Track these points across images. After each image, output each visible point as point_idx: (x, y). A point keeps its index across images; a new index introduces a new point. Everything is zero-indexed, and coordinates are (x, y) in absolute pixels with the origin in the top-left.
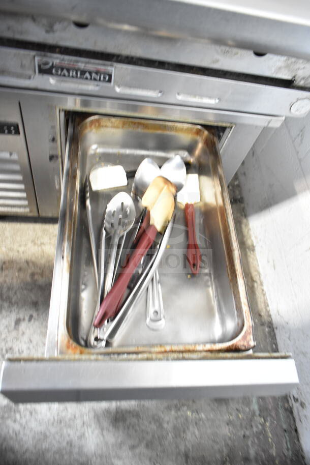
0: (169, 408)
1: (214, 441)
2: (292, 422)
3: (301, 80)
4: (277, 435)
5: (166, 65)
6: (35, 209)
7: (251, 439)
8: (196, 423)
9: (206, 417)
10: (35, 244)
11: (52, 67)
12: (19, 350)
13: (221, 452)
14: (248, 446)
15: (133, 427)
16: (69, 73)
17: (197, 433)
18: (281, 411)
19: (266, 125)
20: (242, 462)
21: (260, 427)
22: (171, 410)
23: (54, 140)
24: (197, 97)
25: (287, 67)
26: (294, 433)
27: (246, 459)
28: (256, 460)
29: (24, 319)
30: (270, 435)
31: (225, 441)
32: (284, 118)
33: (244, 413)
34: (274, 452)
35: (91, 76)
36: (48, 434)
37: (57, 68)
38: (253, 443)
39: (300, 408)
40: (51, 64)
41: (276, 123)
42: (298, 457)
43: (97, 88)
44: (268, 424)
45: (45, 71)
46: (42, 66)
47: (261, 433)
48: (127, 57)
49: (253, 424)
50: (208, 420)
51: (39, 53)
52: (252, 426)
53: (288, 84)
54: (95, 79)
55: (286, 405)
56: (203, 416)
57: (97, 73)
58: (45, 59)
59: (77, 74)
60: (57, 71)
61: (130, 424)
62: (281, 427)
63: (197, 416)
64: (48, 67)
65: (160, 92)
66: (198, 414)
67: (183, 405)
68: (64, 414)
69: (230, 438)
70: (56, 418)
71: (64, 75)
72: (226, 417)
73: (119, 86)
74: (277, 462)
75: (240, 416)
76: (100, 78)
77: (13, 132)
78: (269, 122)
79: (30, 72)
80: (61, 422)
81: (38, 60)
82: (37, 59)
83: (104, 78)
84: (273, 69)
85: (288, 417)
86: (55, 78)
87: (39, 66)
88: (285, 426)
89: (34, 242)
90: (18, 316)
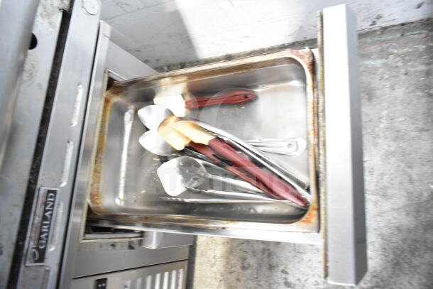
0: (376, 145)
1: (409, 104)
2: (395, 28)
3: (63, 3)
4: (406, 44)
5: (42, 135)
6: (181, 263)
7: (409, 69)
8: (392, 119)
9: (387, 109)
10: (214, 264)
11: (37, 248)
12: (315, 285)
13: (419, 98)
14: (415, 72)
15: (392, 180)
16: (44, 232)
17: (400, 119)
18: (384, 38)
19: (108, 39)
20: (431, 77)
21: (398, 59)
22: (377, 143)
23: (113, 245)
24: (76, 106)
25: (49, 16)
26: (405, 27)
27: (428, 73)
28: (429, 64)
29: (286, 278)
30: (406, 49)
31: (409, 93)
32: (102, 22)
33: (384, 73)
34: (422, 47)
35: (49, 210)
36: (395, 261)
37: (38, 244)
38: (412, 66)
39: (381, 20)
40: (34, 250)
41: (106, 29)
42: (428, 25)
43: (62, 204)
44: (395, 51)
45: (41, 256)
46: (36, 259)
47: (403, 59)
48: (31, 174)
49: (394, 65)
50: (388, 108)
51: (23, 262)
52: (397, 67)
53: (66, 16)
54: (53, 206)
55: (378, 33)
56: (385, 113)
57: (46, 205)
58: (29, 256)
59: (46, 225)
60: (42, 244)
61: (389, 182)
62: (398, 39)
63: (384, 118)
64: (37, 253)
65: (69, 142)
66: (383, 117)
67: (373, 131)
68: (377, 245)
69: (407, 88)
70: (381, 253)
71: (47, 237)
72: (387, 91)
73: (61, 183)
74: (431, 44)
75: (387, 77)
76: (51, 201)
77: (104, 285)
78: (105, 36)
79: (42, 270)
80: (385, 249)
81: (30, 262)
82: (28, 264)
83: (51, 197)
84: (51, 30)
85: (389, 31)
86: (48, 246)
87: (36, 262)
88: (398, 35)
89: (212, 266)
90: (282, 284)
